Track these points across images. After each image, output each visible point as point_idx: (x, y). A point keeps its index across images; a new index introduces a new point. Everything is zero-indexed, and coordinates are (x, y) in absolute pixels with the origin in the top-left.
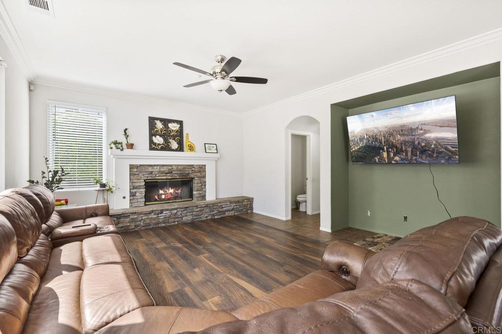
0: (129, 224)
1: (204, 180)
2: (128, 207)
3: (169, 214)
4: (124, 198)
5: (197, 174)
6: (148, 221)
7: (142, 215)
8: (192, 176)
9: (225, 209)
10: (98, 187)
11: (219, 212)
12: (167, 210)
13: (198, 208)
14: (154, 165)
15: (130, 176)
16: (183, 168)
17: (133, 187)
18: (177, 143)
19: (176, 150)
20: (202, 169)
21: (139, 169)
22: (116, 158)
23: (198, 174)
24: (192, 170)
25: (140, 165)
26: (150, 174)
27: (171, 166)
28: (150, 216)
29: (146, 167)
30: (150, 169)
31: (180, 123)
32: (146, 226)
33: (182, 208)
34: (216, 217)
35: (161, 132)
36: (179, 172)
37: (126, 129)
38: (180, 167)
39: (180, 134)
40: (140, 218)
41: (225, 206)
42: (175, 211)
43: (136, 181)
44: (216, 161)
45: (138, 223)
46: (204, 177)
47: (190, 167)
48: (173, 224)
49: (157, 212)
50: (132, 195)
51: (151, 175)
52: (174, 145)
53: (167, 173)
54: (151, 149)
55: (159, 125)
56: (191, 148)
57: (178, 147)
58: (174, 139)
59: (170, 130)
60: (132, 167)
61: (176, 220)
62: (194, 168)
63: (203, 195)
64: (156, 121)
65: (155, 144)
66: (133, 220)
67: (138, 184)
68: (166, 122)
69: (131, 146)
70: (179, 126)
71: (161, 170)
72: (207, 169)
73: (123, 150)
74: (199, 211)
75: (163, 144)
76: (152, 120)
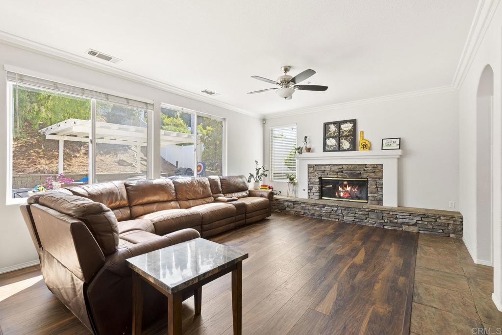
0: (300, 210)
1: (380, 181)
2: (307, 197)
3: (330, 210)
4: (304, 190)
5: (370, 174)
6: (313, 212)
7: (309, 206)
8: (365, 176)
9: (400, 220)
10: (288, 180)
11: (391, 222)
12: (328, 206)
13: (361, 211)
14: (326, 165)
15: (308, 174)
16: (354, 168)
17: (310, 183)
18: (350, 143)
19: (348, 150)
20: (377, 169)
21: (315, 168)
22: (299, 160)
23: (373, 175)
24: (364, 170)
25: (316, 165)
26: (323, 172)
27: (342, 165)
28: (315, 208)
29: (320, 167)
30: (323, 168)
31: (354, 122)
32: (311, 215)
33: (343, 207)
34: (386, 227)
35: (334, 134)
36: (349, 172)
37: (306, 137)
38: (350, 167)
39: (353, 133)
40: (308, 208)
41: (401, 217)
42: (336, 209)
43: (312, 178)
44: (398, 159)
45: (307, 211)
46: (381, 178)
47: (362, 167)
48: (334, 220)
49: (320, 205)
50: (310, 189)
51: (323, 174)
52: (346, 144)
53: (337, 173)
54: (325, 150)
55: (333, 128)
56: (365, 146)
57: (350, 146)
58: (346, 139)
59: (342, 131)
60: (309, 166)
61: (337, 217)
62: (366, 167)
63: (378, 198)
64: (330, 125)
65: (328, 146)
66: (303, 208)
67: (314, 181)
68: (338, 124)
69: (309, 150)
70: (352, 125)
71: (332, 169)
72: (384, 170)
73: (301, 153)
74: (361, 214)
75: (335, 145)
76: (326, 126)
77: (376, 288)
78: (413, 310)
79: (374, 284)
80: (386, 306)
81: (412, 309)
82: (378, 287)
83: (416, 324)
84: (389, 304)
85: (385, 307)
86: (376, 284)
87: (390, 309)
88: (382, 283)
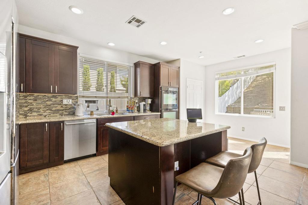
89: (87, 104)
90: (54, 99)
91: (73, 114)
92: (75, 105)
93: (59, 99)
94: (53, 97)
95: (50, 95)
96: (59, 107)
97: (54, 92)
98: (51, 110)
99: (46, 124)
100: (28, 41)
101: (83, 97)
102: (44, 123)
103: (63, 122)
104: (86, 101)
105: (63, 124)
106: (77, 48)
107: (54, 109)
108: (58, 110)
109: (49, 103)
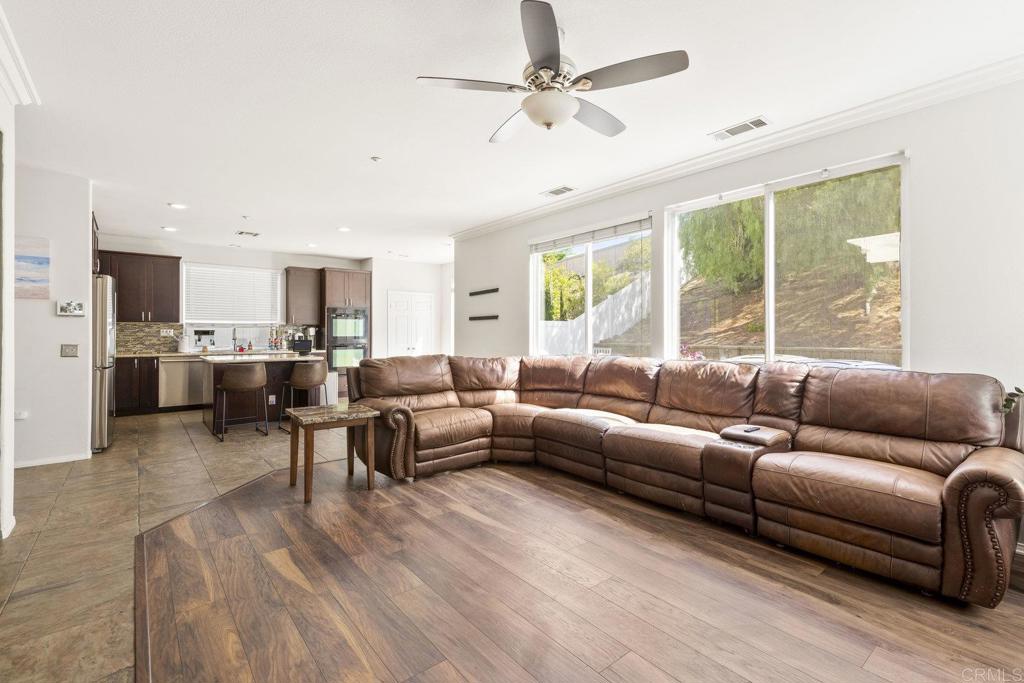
77: (233, 637)
78: (132, 647)
79: (243, 643)
80: (190, 618)
81: (135, 648)
82: (231, 644)
83: (124, 625)
84: (186, 624)
85: (191, 614)
86: (239, 647)
87: (178, 618)
88: (229, 661)
89: (197, 337)
90: (147, 330)
91: (176, 350)
92: (177, 337)
93: (155, 328)
94: (146, 326)
95: (141, 324)
96: (155, 341)
97: (146, 320)
98: (142, 344)
99: (136, 361)
100: (114, 257)
101: (192, 325)
102: (134, 359)
103: (157, 358)
104: (196, 333)
105: (158, 361)
106: (180, 258)
107: (147, 343)
108: (154, 345)
109: (141, 334)
